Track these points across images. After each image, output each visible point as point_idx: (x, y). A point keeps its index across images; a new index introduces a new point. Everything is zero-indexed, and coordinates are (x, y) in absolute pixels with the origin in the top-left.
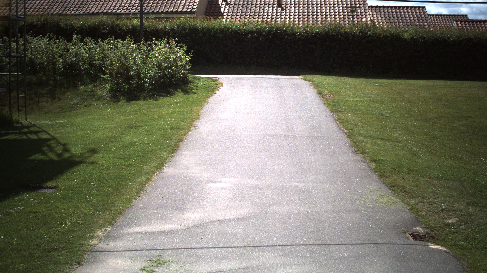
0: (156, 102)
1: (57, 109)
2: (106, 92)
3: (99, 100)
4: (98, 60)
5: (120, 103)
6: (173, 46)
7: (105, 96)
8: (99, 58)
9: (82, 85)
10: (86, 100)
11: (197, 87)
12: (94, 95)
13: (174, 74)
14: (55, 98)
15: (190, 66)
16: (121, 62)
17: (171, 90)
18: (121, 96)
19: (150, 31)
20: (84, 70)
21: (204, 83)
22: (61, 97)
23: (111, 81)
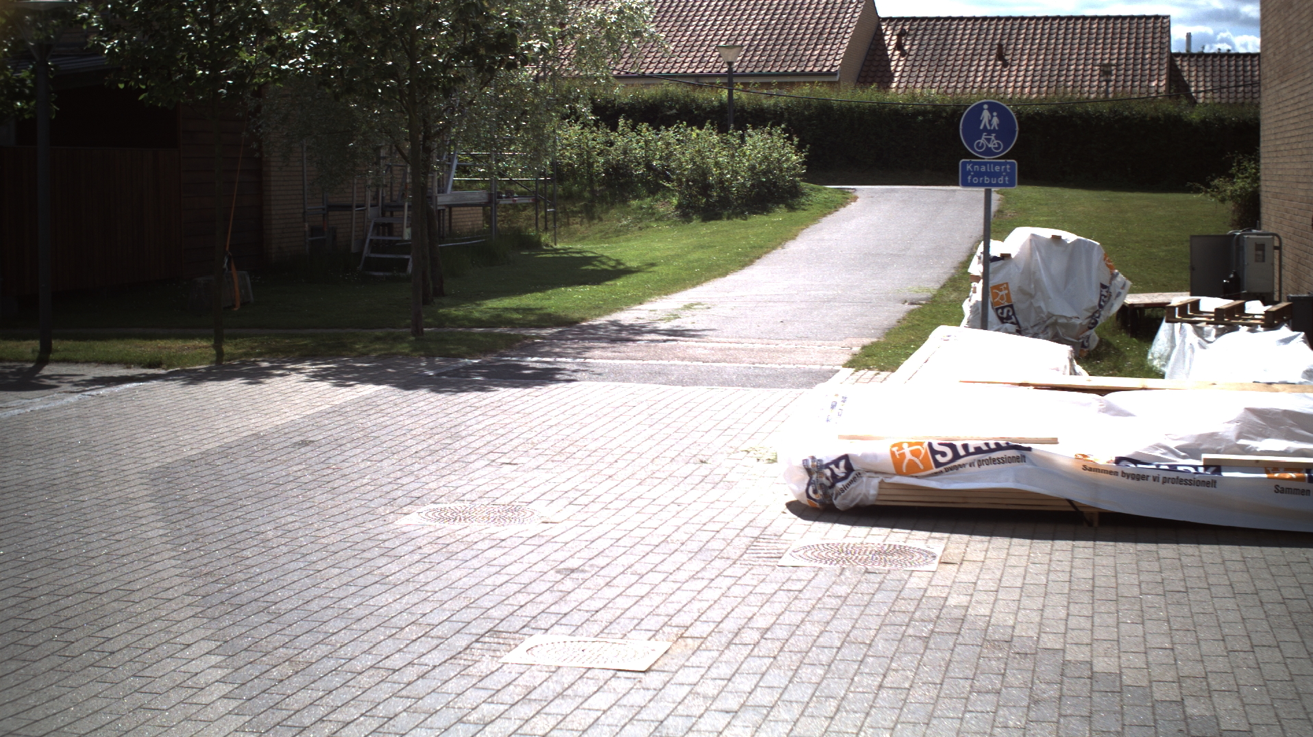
0: (746, 222)
1: (597, 233)
2: (672, 208)
4: (660, 159)
5: (692, 223)
6: (777, 138)
8: (661, 157)
9: (635, 198)
10: (642, 221)
11: (812, 201)
12: (654, 214)
13: (775, 182)
14: (592, 218)
16: (695, 163)
18: (694, 214)
20: (637, 176)
22: (603, 216)
23: (680, 192)
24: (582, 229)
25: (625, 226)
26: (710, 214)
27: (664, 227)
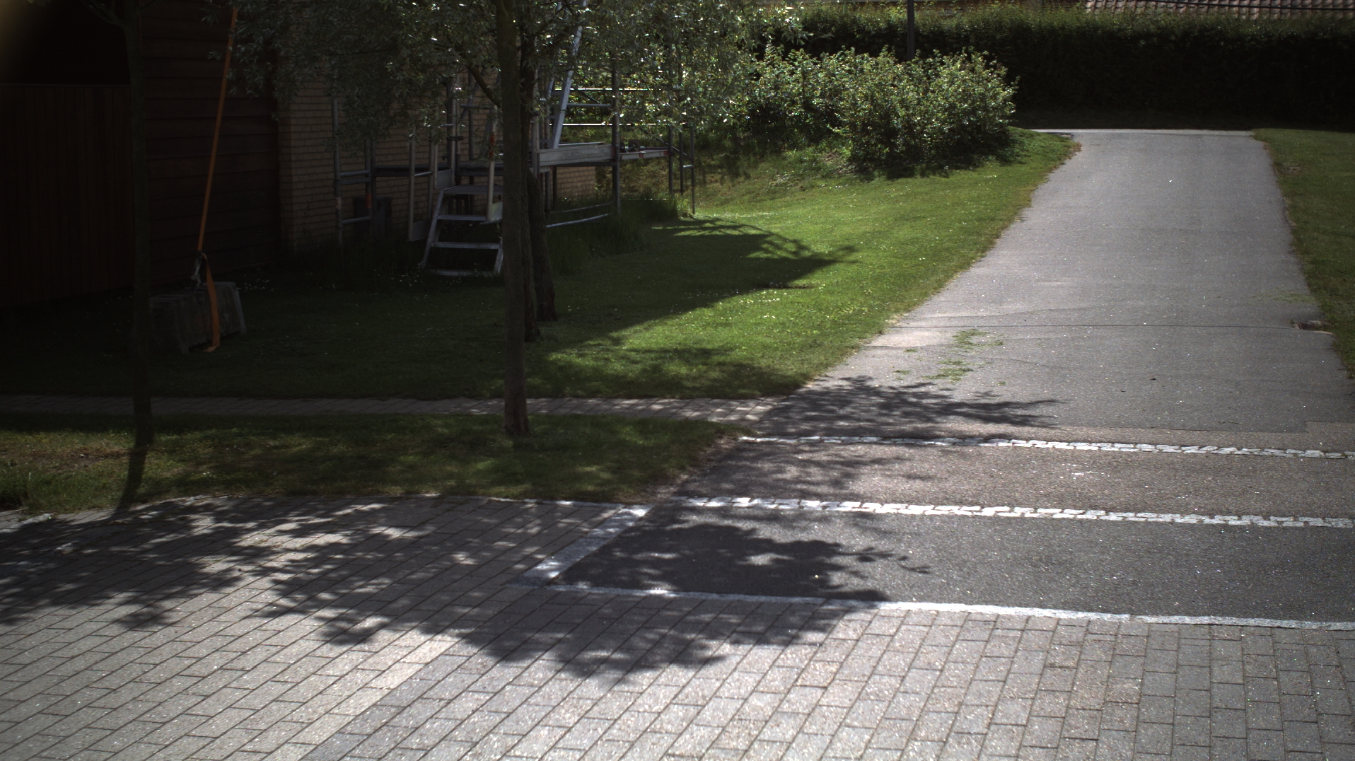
0: (946, 180)
1: (743, 195)
2: (843, 162)
3: (831, 178)
4: (822, 96)
5: (873, 182)
6: (979, 68)
7: (841, 169)
8: (824, 93)
9: (791, 148)
10: (804, 179)
12: (819, 169)
13: (980, 126)
14: (737, 175)
15: (1013, 109)
16: (873, 101)
17: (975, 156)
18: (874, 169)
19: (925, 33)
20: (791, 119)
21: (1042, 144)
22: (750, 172)
23: (853, 140)
24: (724, 189)
25: (781, 185)
26: (897, 168)
27: (835, 186)
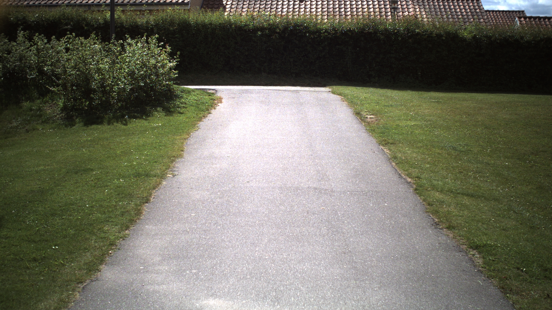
2: (58, 111)
3: (47, 123)
7: (56, 116)
11: (185, 103)
12: (42, 115)
15: (176, 74)
16: (78, 69)
23: (65, 96)
25: (14, 128)
26: (92, 118)
